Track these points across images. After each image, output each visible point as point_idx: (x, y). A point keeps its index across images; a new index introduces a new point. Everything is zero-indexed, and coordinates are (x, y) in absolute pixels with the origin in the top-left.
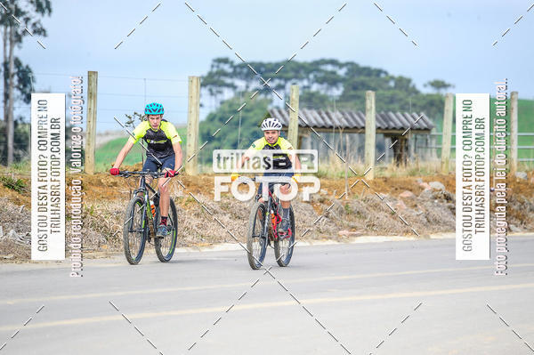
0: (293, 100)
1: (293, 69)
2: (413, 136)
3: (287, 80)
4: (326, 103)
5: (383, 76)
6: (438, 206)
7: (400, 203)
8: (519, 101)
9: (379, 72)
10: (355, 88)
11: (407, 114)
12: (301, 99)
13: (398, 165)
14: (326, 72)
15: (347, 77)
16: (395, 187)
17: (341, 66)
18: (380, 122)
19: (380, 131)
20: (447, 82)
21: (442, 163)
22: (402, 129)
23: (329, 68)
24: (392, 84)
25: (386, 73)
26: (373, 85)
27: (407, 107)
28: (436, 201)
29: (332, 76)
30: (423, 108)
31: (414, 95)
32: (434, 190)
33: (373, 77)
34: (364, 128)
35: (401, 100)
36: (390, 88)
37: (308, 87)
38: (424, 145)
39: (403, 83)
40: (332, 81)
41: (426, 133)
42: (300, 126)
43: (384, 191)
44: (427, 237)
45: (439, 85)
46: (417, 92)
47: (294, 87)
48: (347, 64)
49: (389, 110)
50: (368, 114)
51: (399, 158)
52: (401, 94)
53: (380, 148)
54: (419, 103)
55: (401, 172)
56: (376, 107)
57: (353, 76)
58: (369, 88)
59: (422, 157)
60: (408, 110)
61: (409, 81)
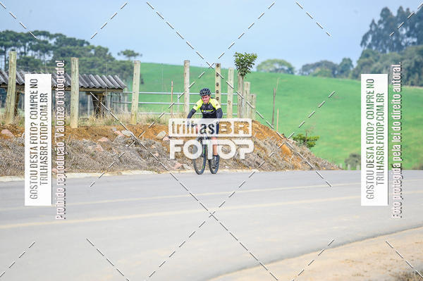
0: (11, 63)
1: (11, 39)
2: (109, 94)
3: (6, 47)
4: (39, 66)
5: (85, 45)
6: (129, 149)
7: (99, 146)
8: (190, 67)
9: (83, 42)
10: (63, 55)
11: (104, 76)
12: (19, 63)
13: (97, 117)
14: (39, 41)
15: (57, 46)
16: (95, 134)
17: (51, 37)
18: (83, 82)
19: (82, 89)
20: (136, 52)
21: (132, 115)
22: (100, 87)
23: (42, 38)
24: (93, 52)
25: (88, 43)
26: (77, 52)
27: (104, 71)
28: (127, 145)
29: (45, 45)
30: (117, 72)
31: (110, 61)
32: (125, 137)
33: (77, 47)
34: (70, 86)
35: (100, 65)
36: (91, 56)
37: (25, 53)
38: (118, 101)
39: (102, 52)
40: (45, 49)
41: (119, 91)
42: (17, 84)
43: (86, 137)
44: (119, 173)
45: (130, 54)
46: (113, 59)
47: (12, 53)
48: (56, 35)
49: (90, 73)
50: (73, 75)
51: (98, 111)
52: (100, 60)
53: (83, 102)
54: (114, 68)
55: (100, 123)
56: (79, 71)
57: (61, 46)
58: (74, 55)
59: (117, 110)
60: (105, 73)
61: (106, 50)
